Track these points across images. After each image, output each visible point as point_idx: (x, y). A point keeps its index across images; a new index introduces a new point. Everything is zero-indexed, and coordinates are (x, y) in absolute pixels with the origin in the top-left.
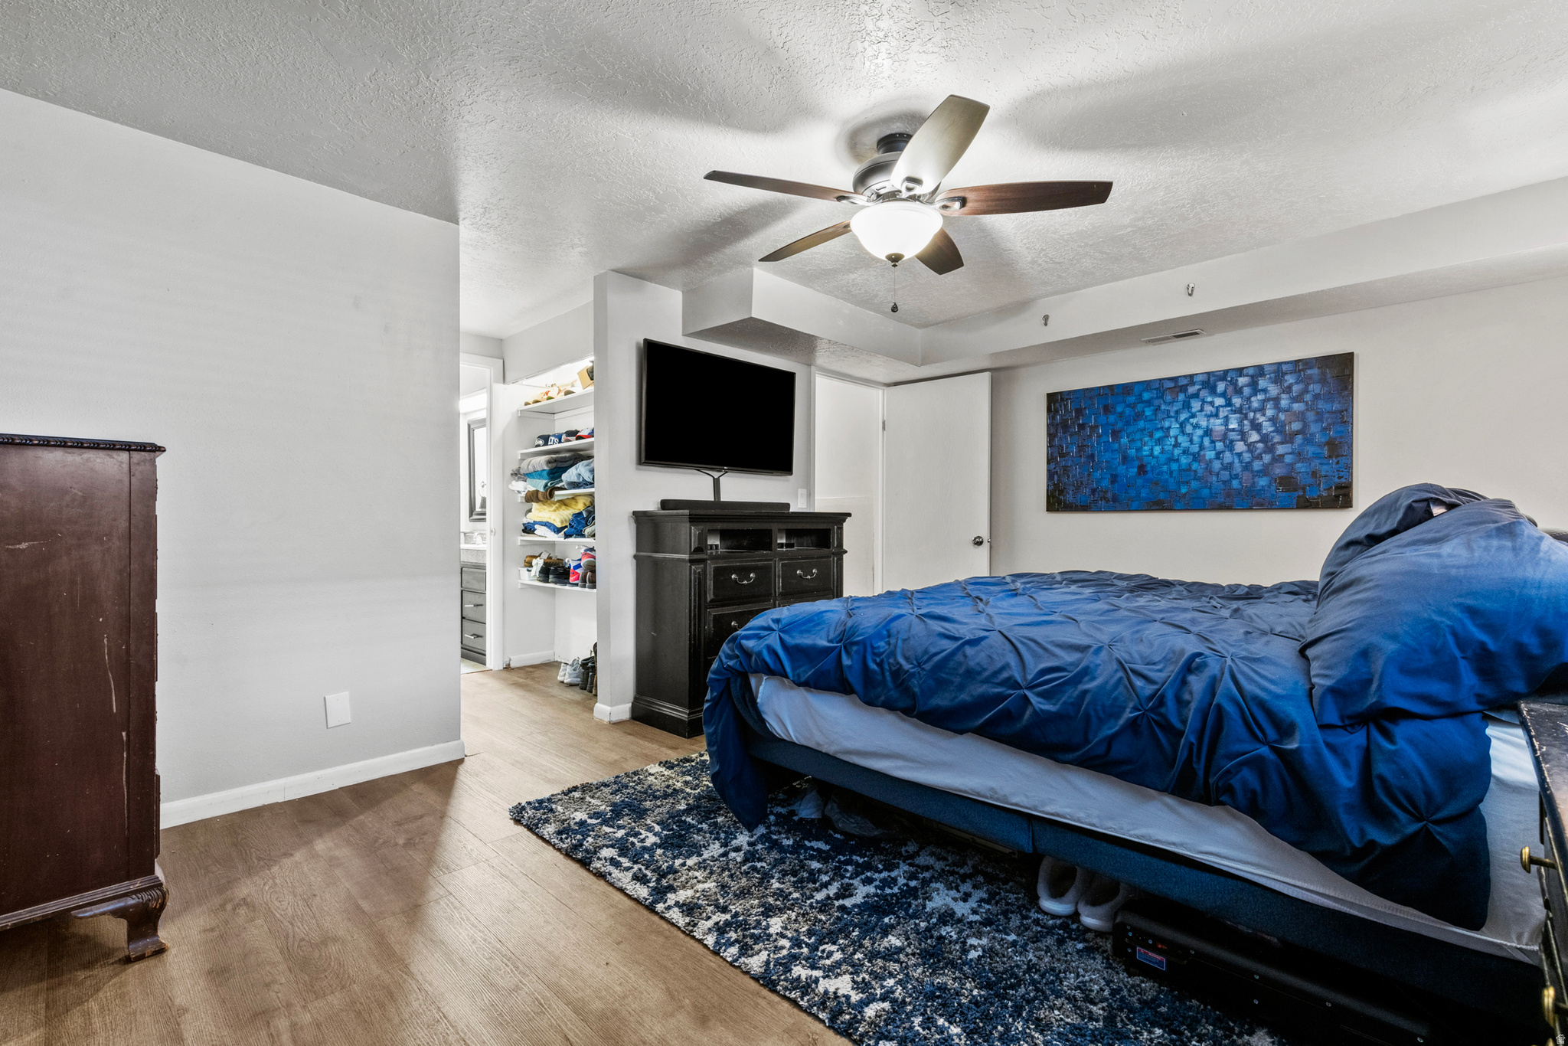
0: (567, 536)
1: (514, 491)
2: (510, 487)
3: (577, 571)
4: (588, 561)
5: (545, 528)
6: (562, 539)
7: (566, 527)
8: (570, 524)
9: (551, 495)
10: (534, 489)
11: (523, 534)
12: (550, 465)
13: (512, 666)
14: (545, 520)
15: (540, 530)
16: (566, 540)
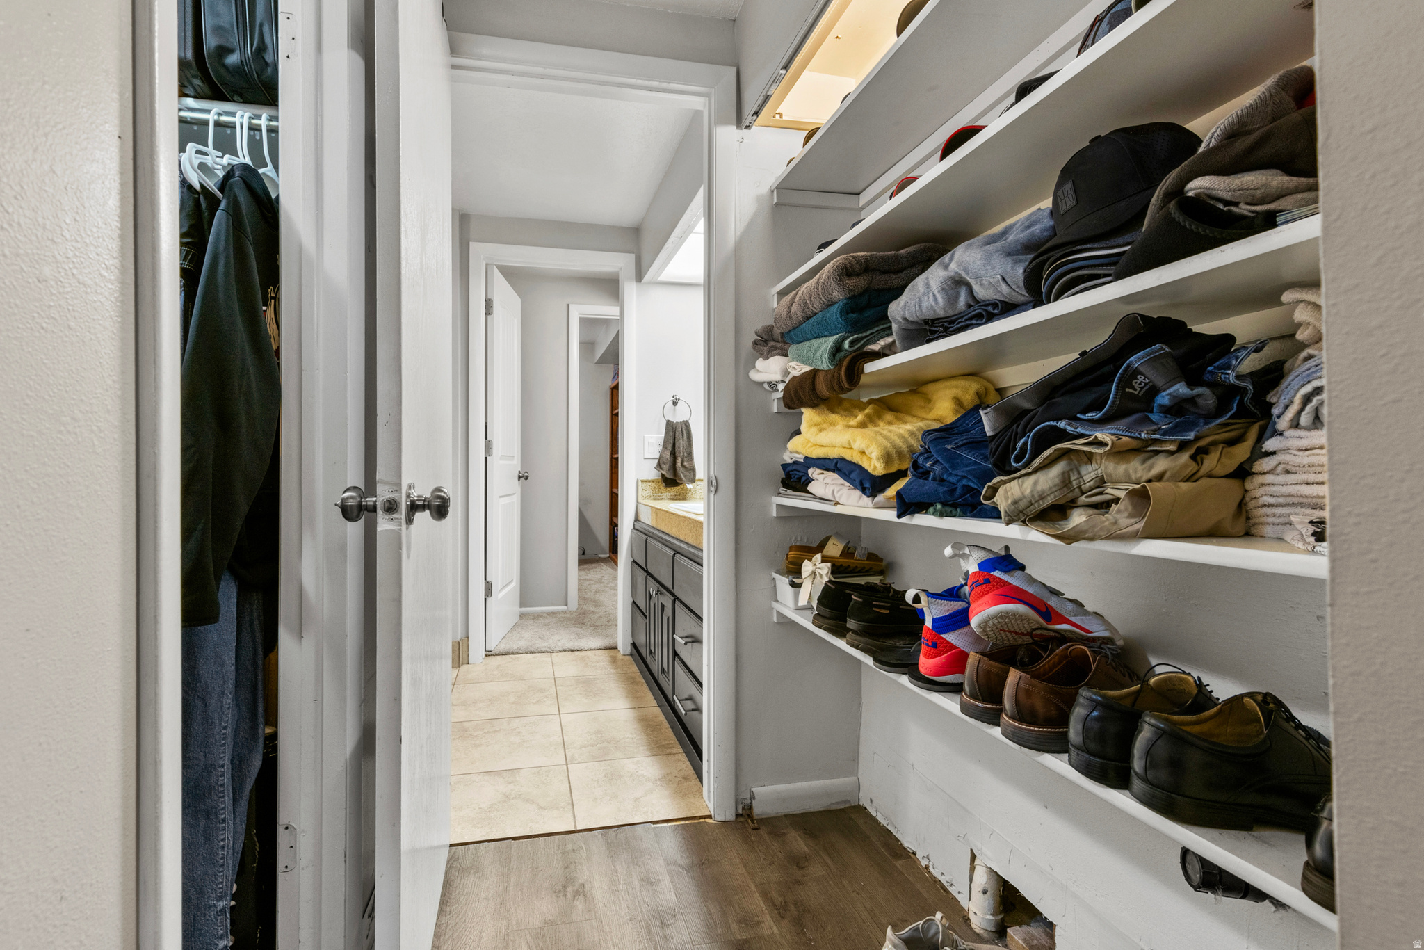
0: (906, 506)
1: (761, 383)
2: (755, 376)
3: (950, 637)
4: (1002, 616)
5: (835, 476)
6: (890, 515)
7: (901, 474)
8: (915, 465)
9: (854, 374)
10: (807, 368)
11: (782, 490)
12: (850, 282)
13: (758, 810)
14: (833, 453)
15: (824, 484)
16: (905, 520)
